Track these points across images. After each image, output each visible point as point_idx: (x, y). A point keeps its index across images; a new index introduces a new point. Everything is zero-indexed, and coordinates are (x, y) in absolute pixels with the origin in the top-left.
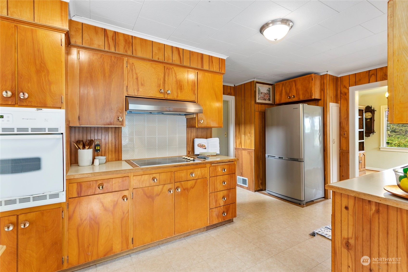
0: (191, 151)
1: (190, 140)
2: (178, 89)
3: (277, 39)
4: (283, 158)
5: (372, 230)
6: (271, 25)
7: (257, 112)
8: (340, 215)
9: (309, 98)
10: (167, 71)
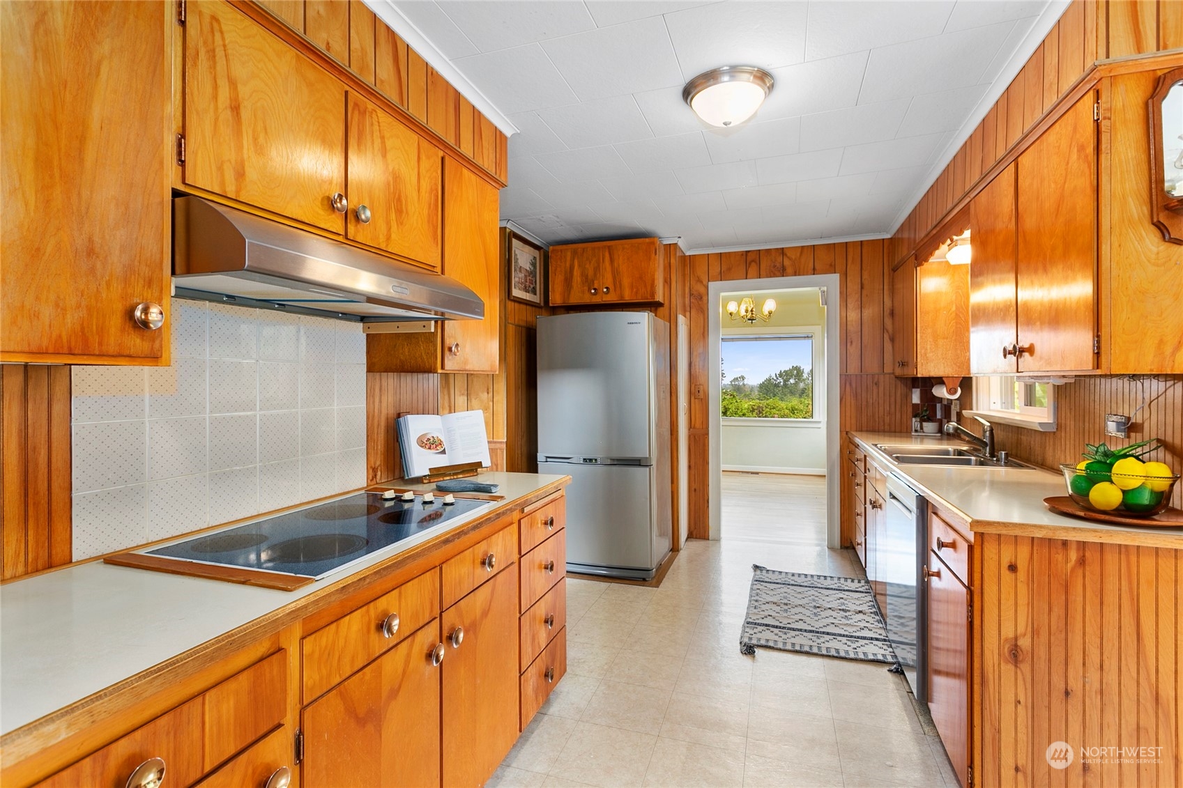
0: (379, 468)
1: (376, 421)
2: (389, 209)
3: (730, 123)
4: (596, 460)
5: (1069, 603)
6: (726, 78)
7: (511, 325)
8: (995, 588)
9: (649, 297)
10: (357, 120)
